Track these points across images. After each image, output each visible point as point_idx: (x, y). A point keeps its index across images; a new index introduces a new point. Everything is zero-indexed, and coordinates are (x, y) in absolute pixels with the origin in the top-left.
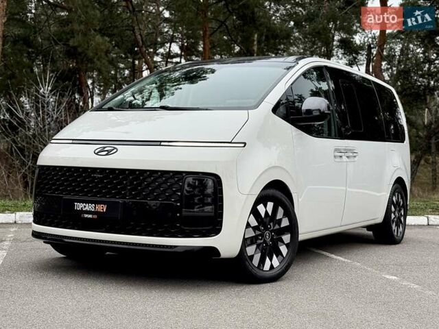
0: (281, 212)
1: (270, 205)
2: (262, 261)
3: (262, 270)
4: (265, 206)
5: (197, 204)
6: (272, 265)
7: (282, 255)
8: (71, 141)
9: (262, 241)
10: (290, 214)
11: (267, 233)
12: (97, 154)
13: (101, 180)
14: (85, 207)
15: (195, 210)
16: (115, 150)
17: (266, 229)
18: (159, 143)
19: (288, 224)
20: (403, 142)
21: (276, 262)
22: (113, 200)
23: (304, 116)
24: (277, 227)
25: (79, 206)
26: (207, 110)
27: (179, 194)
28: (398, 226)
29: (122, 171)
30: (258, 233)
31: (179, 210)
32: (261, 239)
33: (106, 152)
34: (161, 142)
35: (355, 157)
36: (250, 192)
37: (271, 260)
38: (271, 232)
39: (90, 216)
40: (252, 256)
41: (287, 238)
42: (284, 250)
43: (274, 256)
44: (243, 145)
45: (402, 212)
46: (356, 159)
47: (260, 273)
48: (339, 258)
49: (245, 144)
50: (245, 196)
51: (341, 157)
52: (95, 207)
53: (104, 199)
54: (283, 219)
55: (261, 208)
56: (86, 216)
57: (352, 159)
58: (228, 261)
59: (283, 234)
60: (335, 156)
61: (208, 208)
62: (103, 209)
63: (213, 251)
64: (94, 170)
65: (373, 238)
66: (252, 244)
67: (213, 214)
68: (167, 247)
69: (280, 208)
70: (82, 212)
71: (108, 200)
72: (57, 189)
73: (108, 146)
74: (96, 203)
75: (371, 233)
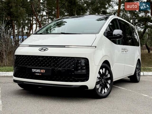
0: (107, 72)
1: (104, 69)
2: (102, 90)
3: (102, 94)
4: (102, 70)
5: (79, 69)
6: (105, 92)
7: (108, 88)
8: (29, 46)
9: (101, 83)
10: (110, 73)
11: (103, 80)
12: (40, 50)
13: (42, 61)
14: (36, 71)
15: (79, 72)
16: (47, 49)
17: (103, 78)
18: (64, 47)
19: (110, 76)
20: (139, 46)
21: (106, 90)
22: (47, 68)
23: (114, 36)
24: (106, 77)
25: (34, 70)
26: (80, 34)
27: (73, 66)
28: (138, 76)
29: (51, 57)
30: (100, 80)
31: (73, 71)
32: (101, 82)
33: (44, 50)
34: (65, 46)
35: (127, 51)
36: (98, 65)
37: (104, 90)
38: (104, 79)
39: (38, 74)
40: (98, 89)
41: (109, 81)
42: (108, 86)
43: (105, 88)
44: (95, 47)
45: (139, 71)
46: (128, 52)
47: (101, 95)
48: (122, 88)
49: (96, 47)
50: (97, 66)
51: (123, 51)
52: (40, 71)
53: (43, 68)
54: (108, 75)
55: (101, 71)
56: (37, 74)
57: (126, 52)
58: (91, 90)
59: (108, 80)
60: (122, 51)
61: (84, 71)
62: (43, 72)
63: (86, 87)
64: (39, 57)
65: (130, 80)
66: (98, 84)
67: (86, 73)
68: (69, 85)
69: (107, 70)
70: (35, 72)
71: (45, 68)
72: (24, 64)
73: (44, 47)
74: (41, 69)
75: (129, 79)
